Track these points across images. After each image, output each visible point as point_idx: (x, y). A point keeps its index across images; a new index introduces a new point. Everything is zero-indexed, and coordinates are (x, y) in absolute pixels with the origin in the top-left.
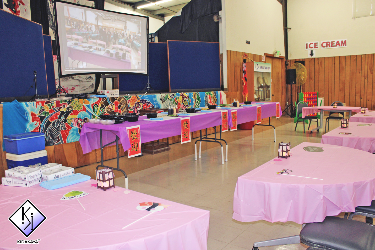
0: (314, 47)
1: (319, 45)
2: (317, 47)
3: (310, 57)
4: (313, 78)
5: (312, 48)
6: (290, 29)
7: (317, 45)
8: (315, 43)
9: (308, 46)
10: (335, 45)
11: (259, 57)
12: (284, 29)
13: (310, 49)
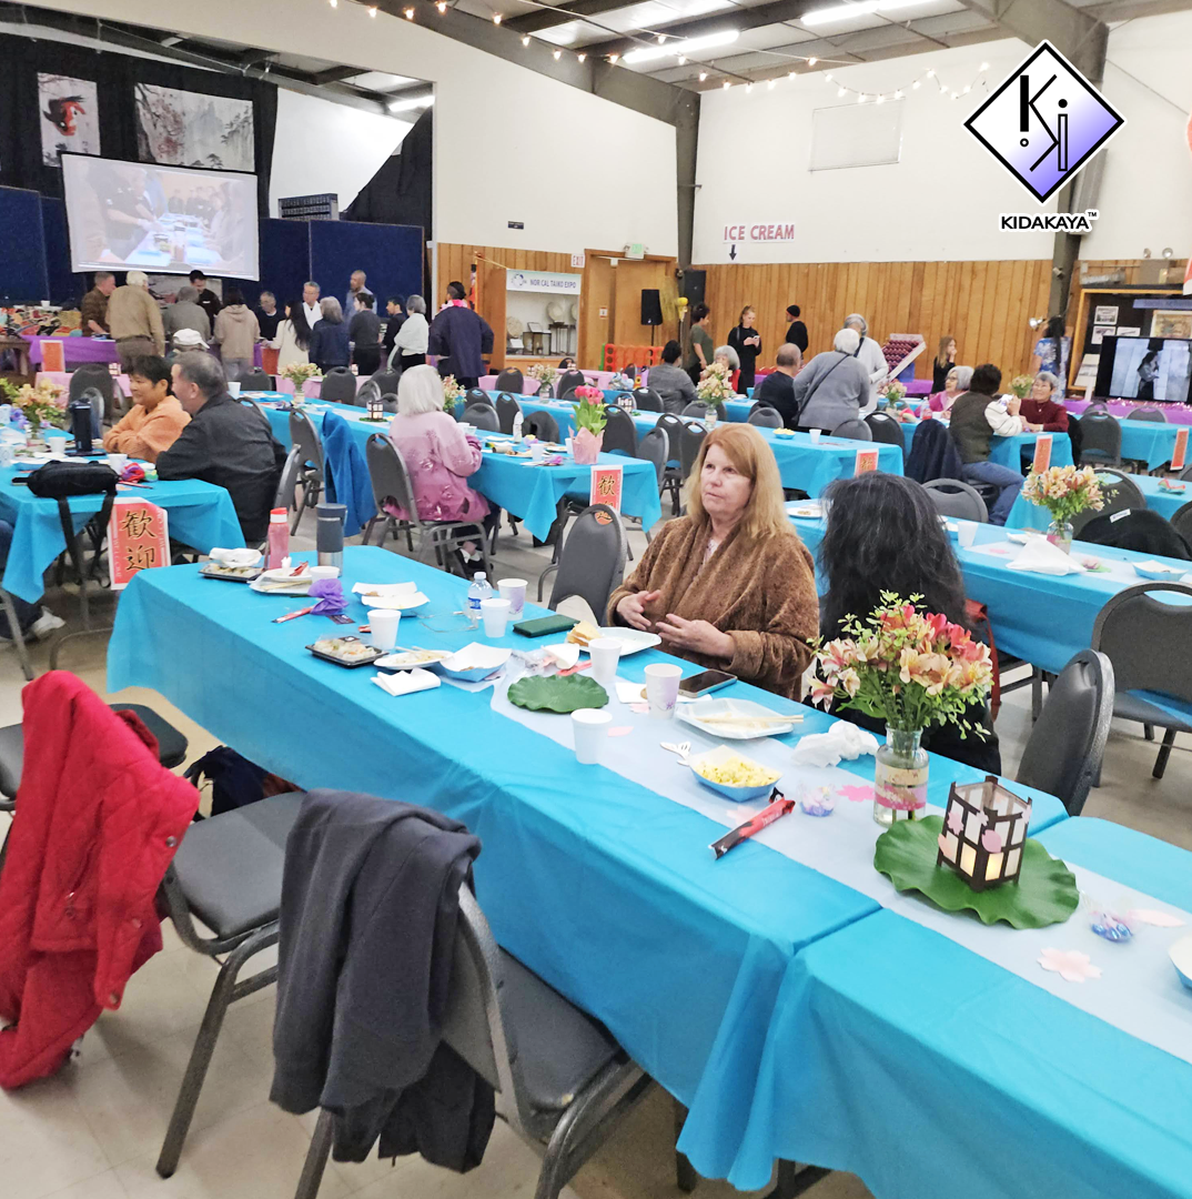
0: (737, 237)
1: (747, 235)
2: (743, 238)
3: (728, 260)
5: (734, 238)
6: (700, 186)
7: (743, 232)
8: (742, 228)
9: (728, 234)
10: (773, 235)
11: (558, 258)
12: (679, 187)
13: (730, 242)
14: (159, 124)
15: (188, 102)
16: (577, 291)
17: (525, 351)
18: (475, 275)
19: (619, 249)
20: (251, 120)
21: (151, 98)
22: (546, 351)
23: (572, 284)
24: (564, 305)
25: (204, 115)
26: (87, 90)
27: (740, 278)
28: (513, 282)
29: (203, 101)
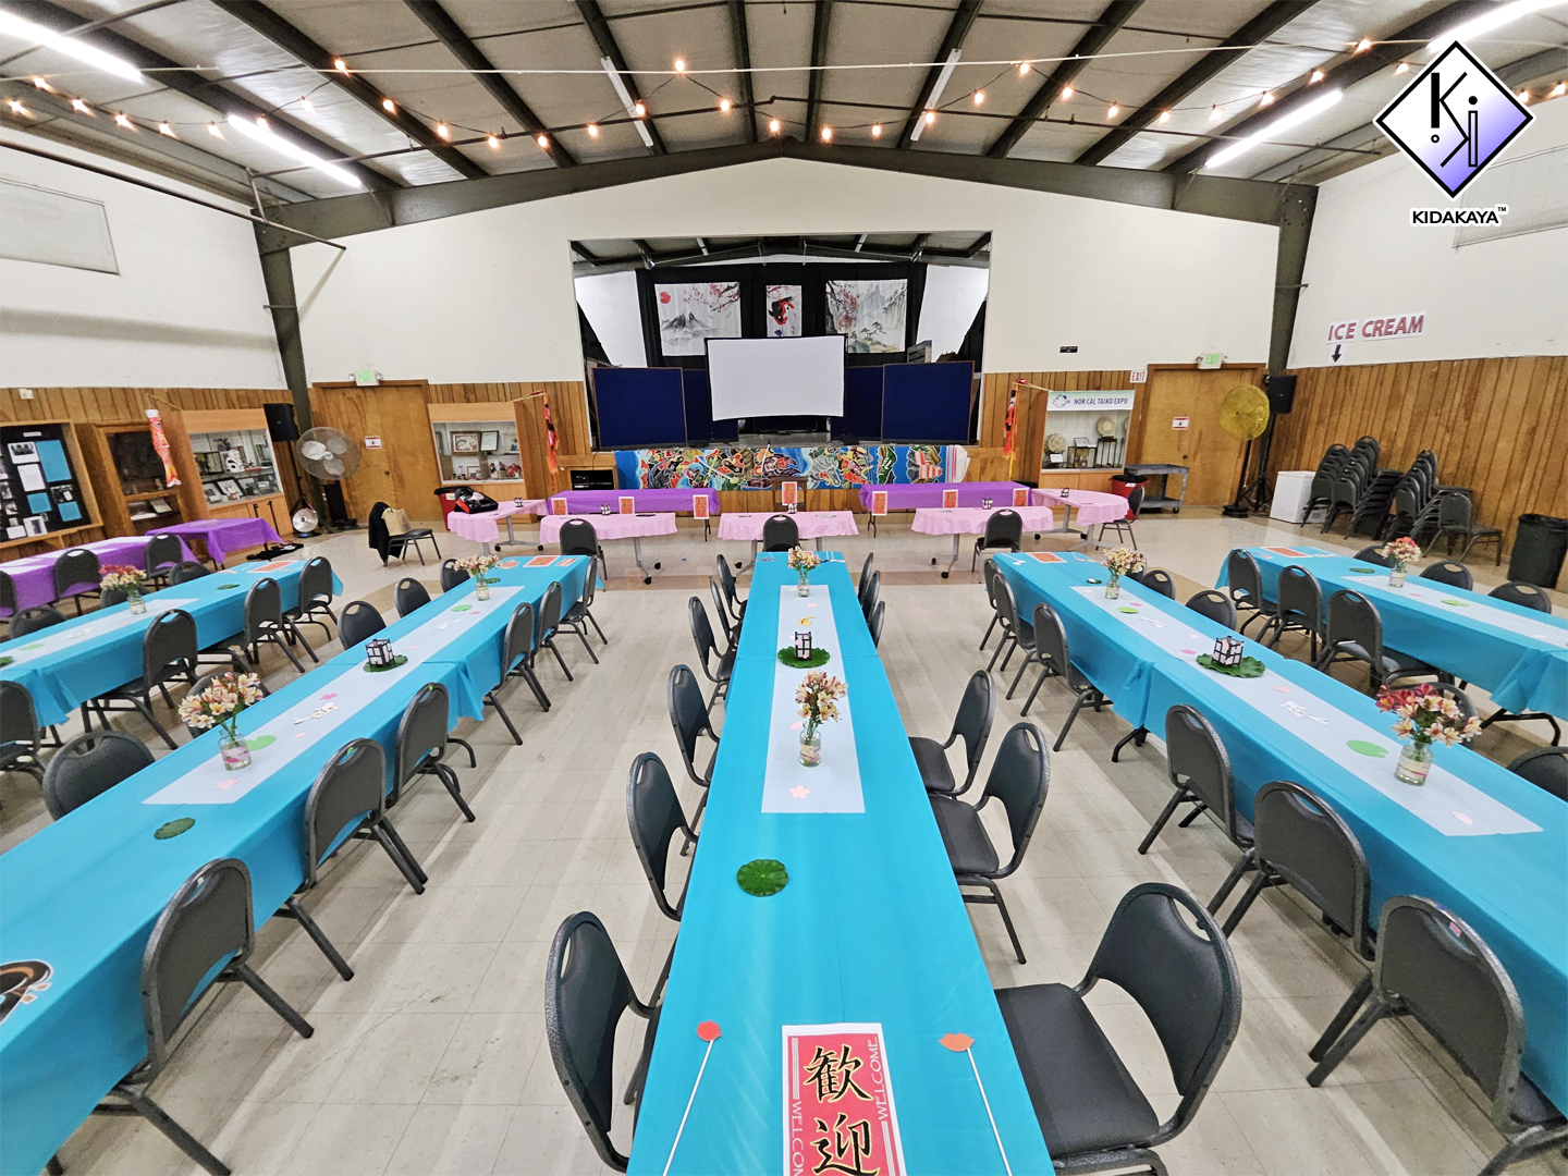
0: (1345, 336)
1: (1357, 331)
2: (1352, 337)
3: (1331, 363)
4: (1326, 421)
5: (1341, 338)
6: (1306, 286)
7: (1353, 330)
8: (1350, 326)
9: (1334, 333)
10: (1393, 330)
11: (1115, 376)
12: (1277, 290)
13: (1336, 342)
14: (841, 306)
15: (862, 287)
16: (1129, 406)
17: (1069, 465)
18: (1013, 400)
19: (1192, 361)
20: (905, 293)
21: (837, 289)
22: (1090, 464)
23: (1124, 400)
24: (1117, 421)
25: (872, 295)
26: (795, 292)
27: (1342, 383)
28: (1054, 403)
29: (872, 285)
